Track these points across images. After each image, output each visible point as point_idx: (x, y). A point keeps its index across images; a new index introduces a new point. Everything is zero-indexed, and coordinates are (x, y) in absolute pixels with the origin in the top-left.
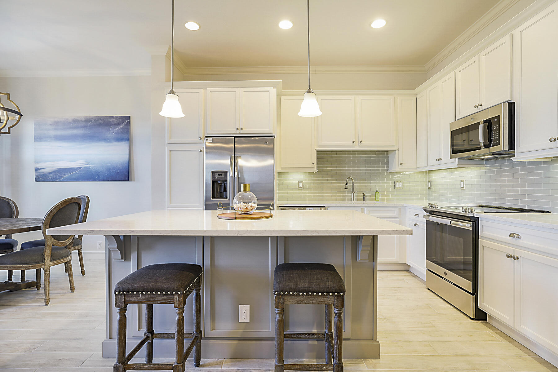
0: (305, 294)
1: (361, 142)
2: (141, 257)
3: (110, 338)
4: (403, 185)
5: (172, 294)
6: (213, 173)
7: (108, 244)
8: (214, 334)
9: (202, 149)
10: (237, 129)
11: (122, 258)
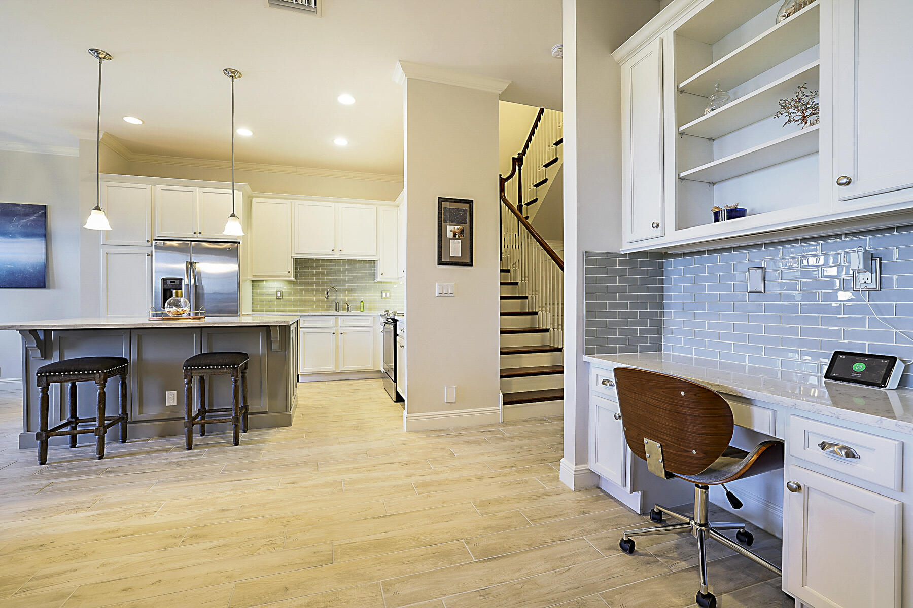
0: (208, 367)
1: (341, 251)
2: (64, 354)
3: (28, 431)
4: (390, 295)
5: (93, 374)
6: (164, 280)
7: (25, 343)
8: (141, 418)
9: (150, 253)
10: (195, 233)
11: (42, 357)
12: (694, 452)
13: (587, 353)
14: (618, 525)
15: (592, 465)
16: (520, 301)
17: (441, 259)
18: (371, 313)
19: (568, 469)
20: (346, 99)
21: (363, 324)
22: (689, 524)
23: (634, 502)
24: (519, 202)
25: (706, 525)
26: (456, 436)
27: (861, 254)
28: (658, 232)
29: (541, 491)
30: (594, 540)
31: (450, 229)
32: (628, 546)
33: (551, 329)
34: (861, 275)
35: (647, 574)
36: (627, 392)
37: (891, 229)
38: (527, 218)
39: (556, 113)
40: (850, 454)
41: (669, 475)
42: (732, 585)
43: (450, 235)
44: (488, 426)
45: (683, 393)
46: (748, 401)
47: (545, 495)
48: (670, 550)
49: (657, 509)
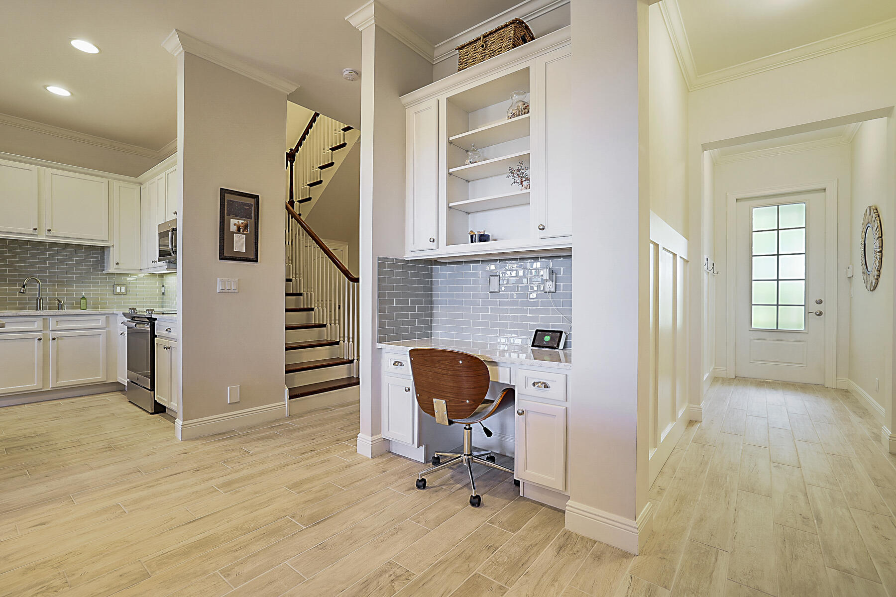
1: (49, 230)
4: (126, 290)
12: (468, 401)
13: (381, 341)
14: (410, 474)
15: (385, 434)
16: (294, 297)
17: (224, 254)
18: (103, 312)
19: (365, 443)
20: (84, 46)
21: (93, 325)
22: (460, 457)
23: (419, 454)
24: (290, 198)
25: (471, 455)
26: (244, 436)
27: (548, 270)
28: (434, 245)
29: (344, 464)
30: (396, 487)
31: (234, 223)
32: (421, 484)
33: (328, 324)
34: (548, 283)
35: (437, 498)
36: (421, 367)
37: (560, 257)
38: (300, 215)
39: (332, 121)
40: (546, 386)
41: (451, 422)
42: (487, 488)
43: (233, 228)
44: (275, 421)
45: (461, 362)
46: (495, 363)
47: (348, 466)
48: (449, 479)
49: (437, 455)
